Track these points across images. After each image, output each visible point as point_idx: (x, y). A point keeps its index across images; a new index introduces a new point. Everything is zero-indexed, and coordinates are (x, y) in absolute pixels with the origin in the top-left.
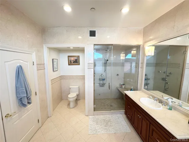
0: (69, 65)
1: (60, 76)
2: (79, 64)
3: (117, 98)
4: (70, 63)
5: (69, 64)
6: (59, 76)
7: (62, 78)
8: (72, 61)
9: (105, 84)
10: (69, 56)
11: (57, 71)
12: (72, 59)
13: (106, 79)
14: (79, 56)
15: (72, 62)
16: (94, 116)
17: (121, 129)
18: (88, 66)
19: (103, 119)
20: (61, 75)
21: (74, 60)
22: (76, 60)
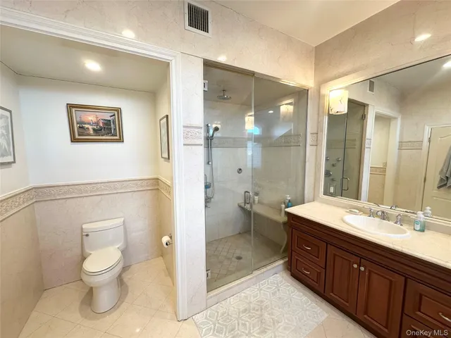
0: (74, 140)
1: (28, 187)
2: (121, 140)
3: (240, 233)
4: (79, 134)
5: (77, 137)
6: (22, 189)
7: (39, 195)
8: (90, 127)
9: (211, 198)
10: (70, 107)
11: (9, 164)
12: (91, 117)
13: (212, 185)
14: (118, 110)
15: (92, 132)
16: (209, 311)
17: (305, 319)
18: (186, 138)
19: (242, 308)
20: (31, 185)
21: (97, 124)
22: (107, 123)
